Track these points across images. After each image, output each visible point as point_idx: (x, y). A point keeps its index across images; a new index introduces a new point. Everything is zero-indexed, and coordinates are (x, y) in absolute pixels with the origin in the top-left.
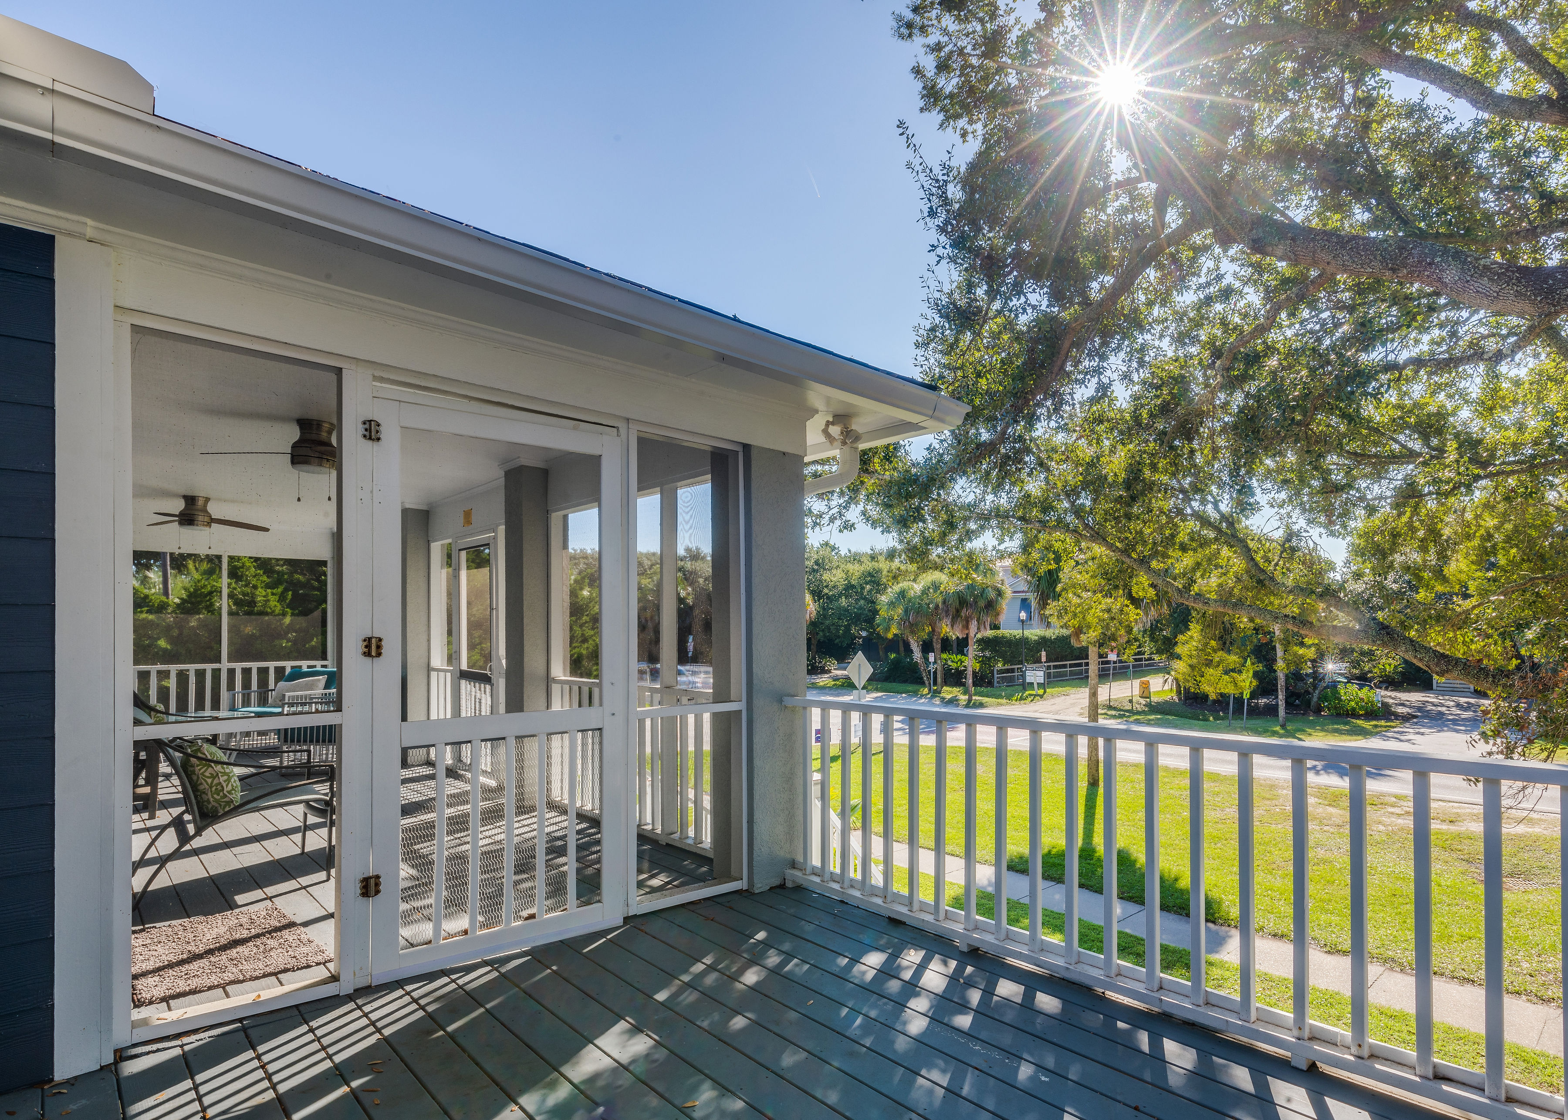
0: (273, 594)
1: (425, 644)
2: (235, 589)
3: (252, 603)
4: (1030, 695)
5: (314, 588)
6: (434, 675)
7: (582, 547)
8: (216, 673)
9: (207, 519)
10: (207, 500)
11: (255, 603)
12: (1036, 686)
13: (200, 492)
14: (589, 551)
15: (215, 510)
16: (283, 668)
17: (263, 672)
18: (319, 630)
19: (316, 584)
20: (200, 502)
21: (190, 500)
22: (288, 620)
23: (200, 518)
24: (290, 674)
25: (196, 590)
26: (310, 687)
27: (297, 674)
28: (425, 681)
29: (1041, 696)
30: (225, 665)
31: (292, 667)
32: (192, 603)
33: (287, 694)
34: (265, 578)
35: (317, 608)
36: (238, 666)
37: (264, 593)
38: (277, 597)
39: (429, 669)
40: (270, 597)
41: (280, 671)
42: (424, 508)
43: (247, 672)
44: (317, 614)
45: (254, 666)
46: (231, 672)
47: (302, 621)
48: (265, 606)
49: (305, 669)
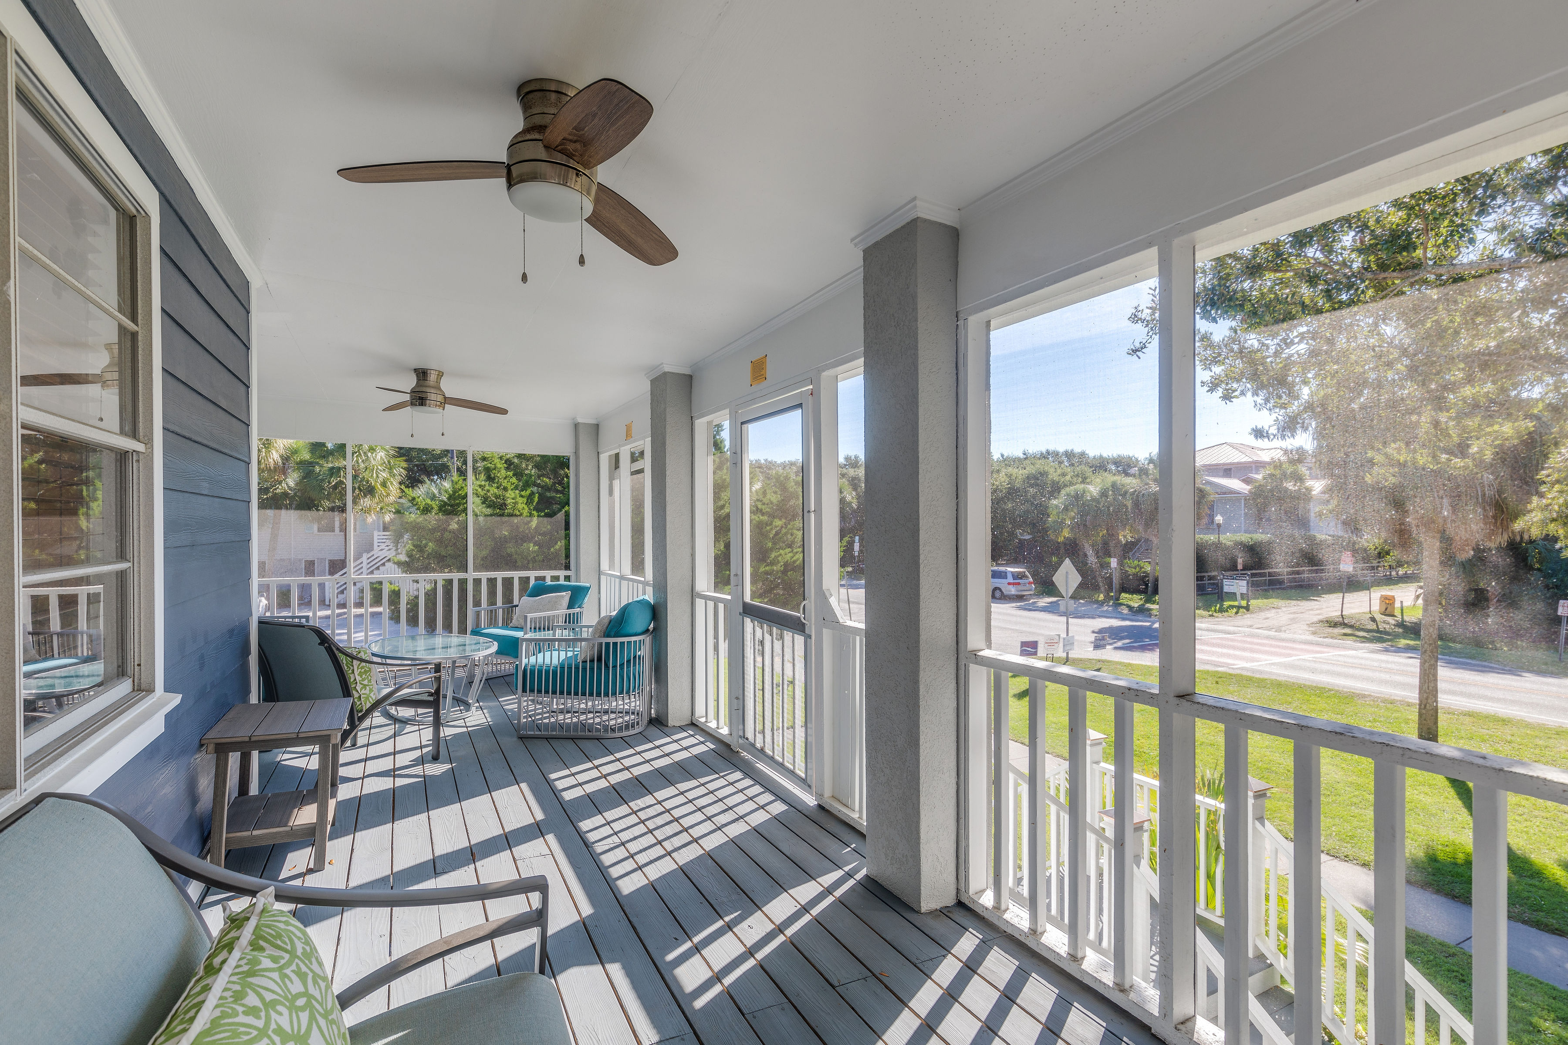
0: (522, 496)
1: (689, 559)
2: (488, 491)
3: (503, 506)
4: (1232, 607)
5: (557, 491)
6: (700, 603)
7: (757, 458)
8: (463, 583)
9: (440, 398)
10: (440, 374)
11: (505, 505)
12: (1239, 597)
13: (431, 364)
14: (763, 461)
15: (449, 387)
16: (528, 578)
17: (508, 582)
18: (563, 533)
19: (559, 488)
20: (432, 377)
21: (422, 374)
22: (535, 522)
23: (432, 397)
24: (535, 586)
25: (455, 492)
26: (554, 606)
27: (540, 590)
28: (689, 610)
29: (1247, 608)
30: (471, 575)
31: (537, 579)
32: (452, 506)
33: (530, 616)
34: (514, 480)
35: (560, 510)
36: (484, 576)
37: (513, 495)
38: (525, 500)
39: (693, 594)
40: (520, 500)
41: (525, 581)
42: (687, 371)
43: (492, 582)
44: (561, 516)
45: (499, 575)
46: (477, 582)
47: (547, 524)
48: (514, 508)
49: (549, 582)
